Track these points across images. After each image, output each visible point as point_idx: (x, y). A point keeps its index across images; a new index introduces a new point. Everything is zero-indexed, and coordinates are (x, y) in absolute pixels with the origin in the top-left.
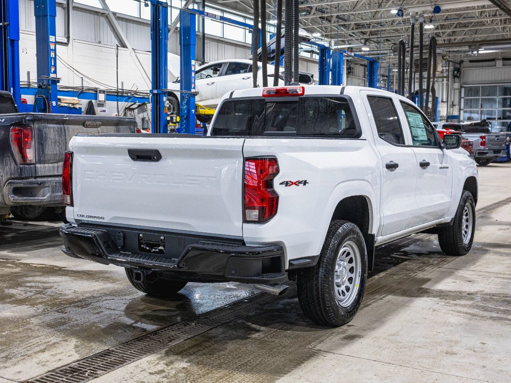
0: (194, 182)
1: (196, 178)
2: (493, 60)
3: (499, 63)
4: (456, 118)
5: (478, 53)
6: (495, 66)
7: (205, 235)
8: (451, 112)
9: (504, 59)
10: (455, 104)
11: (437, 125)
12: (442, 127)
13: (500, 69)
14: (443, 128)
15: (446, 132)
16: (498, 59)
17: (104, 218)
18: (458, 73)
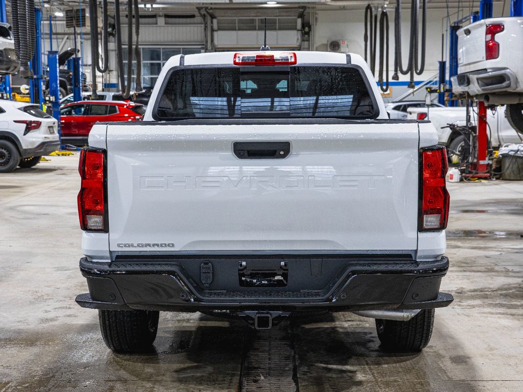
0: (351, 183)
1: (354, 178)
2: (154, 16)
3: (161, 21)
4: (115, 87)
5: (152, 8)
6: (156, 24)
7: (351, 253)
8: (108, 79)
9: (167, 16)
10: (111, 69)
11: (106, 96)
12: (111, 99)
13: (162, 28)
14: (113, 99)
15: (126, 105)
16: (160, 16)
17: (173, 245)
18: (113, 30)
